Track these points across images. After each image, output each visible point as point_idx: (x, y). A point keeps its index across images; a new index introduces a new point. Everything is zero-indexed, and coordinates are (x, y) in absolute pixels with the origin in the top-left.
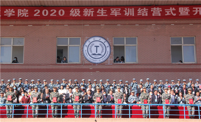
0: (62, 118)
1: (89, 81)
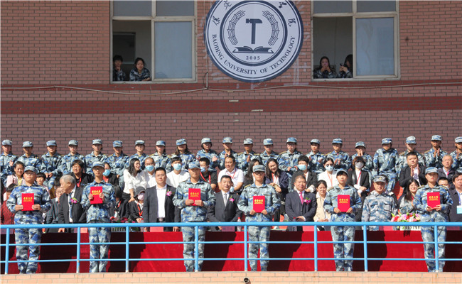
0: (131, 274)
1: (227, 144)
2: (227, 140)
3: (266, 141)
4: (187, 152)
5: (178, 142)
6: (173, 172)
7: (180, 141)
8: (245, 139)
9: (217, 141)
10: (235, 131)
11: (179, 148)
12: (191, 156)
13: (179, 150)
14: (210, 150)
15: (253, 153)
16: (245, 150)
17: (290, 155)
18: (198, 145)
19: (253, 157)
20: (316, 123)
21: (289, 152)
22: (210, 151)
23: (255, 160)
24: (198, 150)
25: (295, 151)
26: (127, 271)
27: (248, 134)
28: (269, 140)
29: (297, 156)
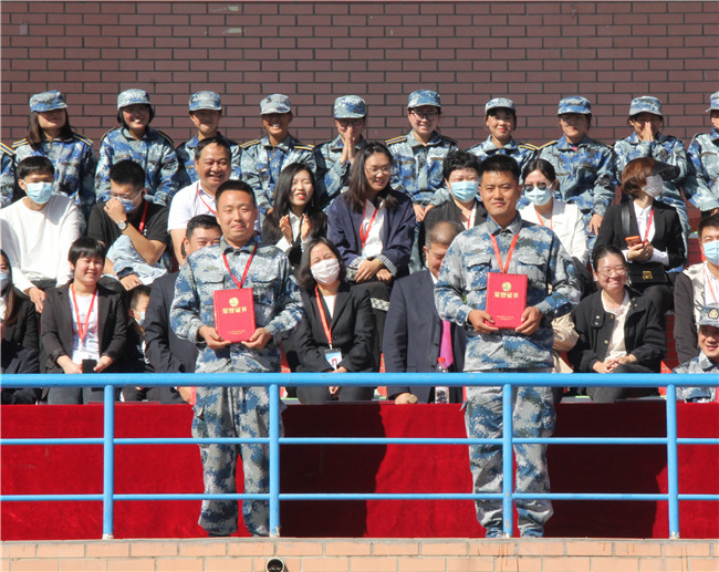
2: (204, 100)
3: (344, 106)
4: (66, 135)
5: (38, 101)
6: (20, 202)
7: (46, 96)
8: (265, 94)
9: (167, 99)
10: (230, 66)
11: (43, 122)
12: (78, 146)
13: (41, 130)
14: (146, 129)
15: (293, 143)
16: (264, 134)
17: (416, 150)
18: (103, 111)
19: (293, 157)
20: (503, 43)
21: (413, 138)
22: (148, 136)
23: (296, 167)
24: (104, 128)
25: (435, 138)
27: (274, 77)
28: (355, 100)
29: (439, 153)
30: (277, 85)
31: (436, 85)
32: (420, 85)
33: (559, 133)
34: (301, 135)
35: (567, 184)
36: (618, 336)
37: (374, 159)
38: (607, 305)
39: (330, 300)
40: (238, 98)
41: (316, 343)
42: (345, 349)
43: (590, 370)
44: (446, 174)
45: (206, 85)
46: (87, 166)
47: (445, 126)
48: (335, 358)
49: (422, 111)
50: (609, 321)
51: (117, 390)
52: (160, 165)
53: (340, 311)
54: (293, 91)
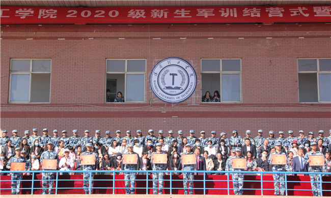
0: (115, 195)
1: (160, 133)
2: (160, 131)
3: (179, 132)
4: (141, 136)
5: (138, 131)
8: (169, 130)
10: (164, 126)
11: (138, 134)
16: (169, 136)
21: (190, 137)
22: (153, 136)
25: (194, 137)
26: (113, 193)
28: (181, 131)
29: (194, 139)
30: (171, 129)
31: (194, 129)
32: (191, 129)
33: (211, 136)
34: (174, 136)
35: (213, 143)
36: (220, 165)
37: (185, 139)
38: (219, 161)
39: (175, 160)
40: (166, 131)
41: (173, 166)
42: (177, 167)
43: (216, 170)
44: (195, 142)
45: (161, 129)
46: (144, 141)
47: (195, 135)
48: (176, 169)
49: (192, 133)
50: (219, 163)
51: (149, 173)
52: (154, 141)
53: (177, 162)
54: (173, 130)
